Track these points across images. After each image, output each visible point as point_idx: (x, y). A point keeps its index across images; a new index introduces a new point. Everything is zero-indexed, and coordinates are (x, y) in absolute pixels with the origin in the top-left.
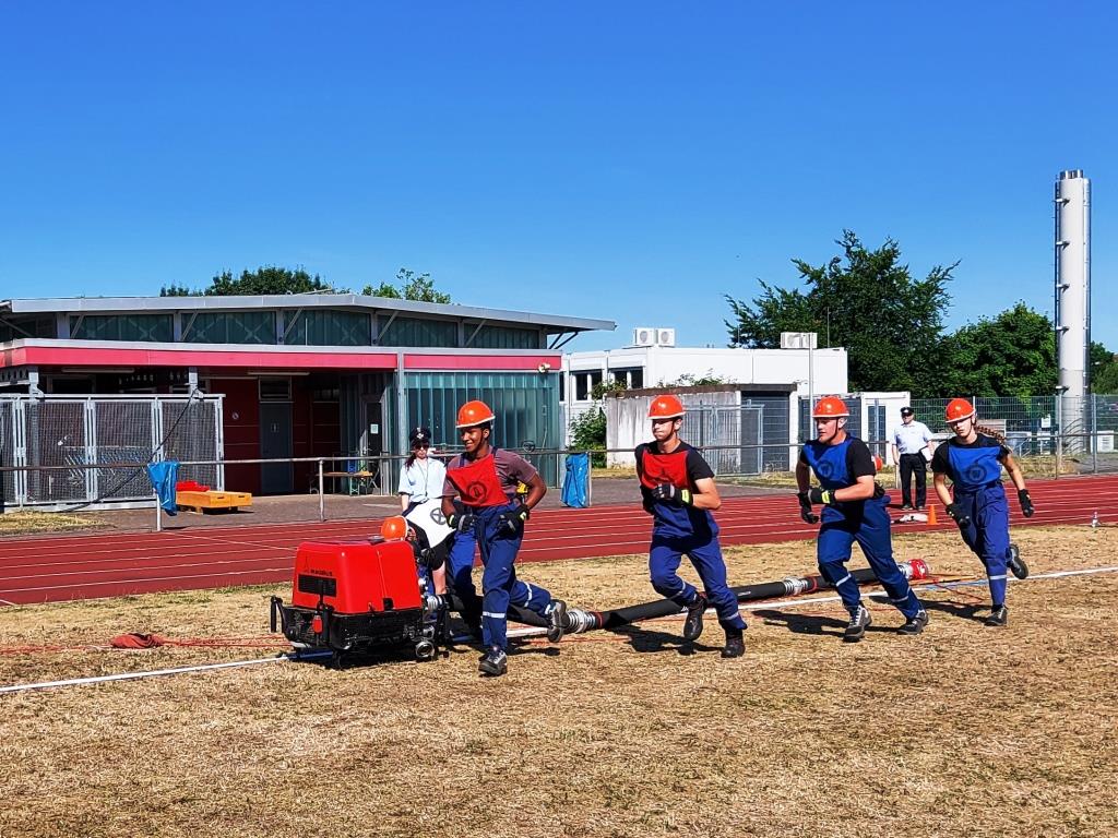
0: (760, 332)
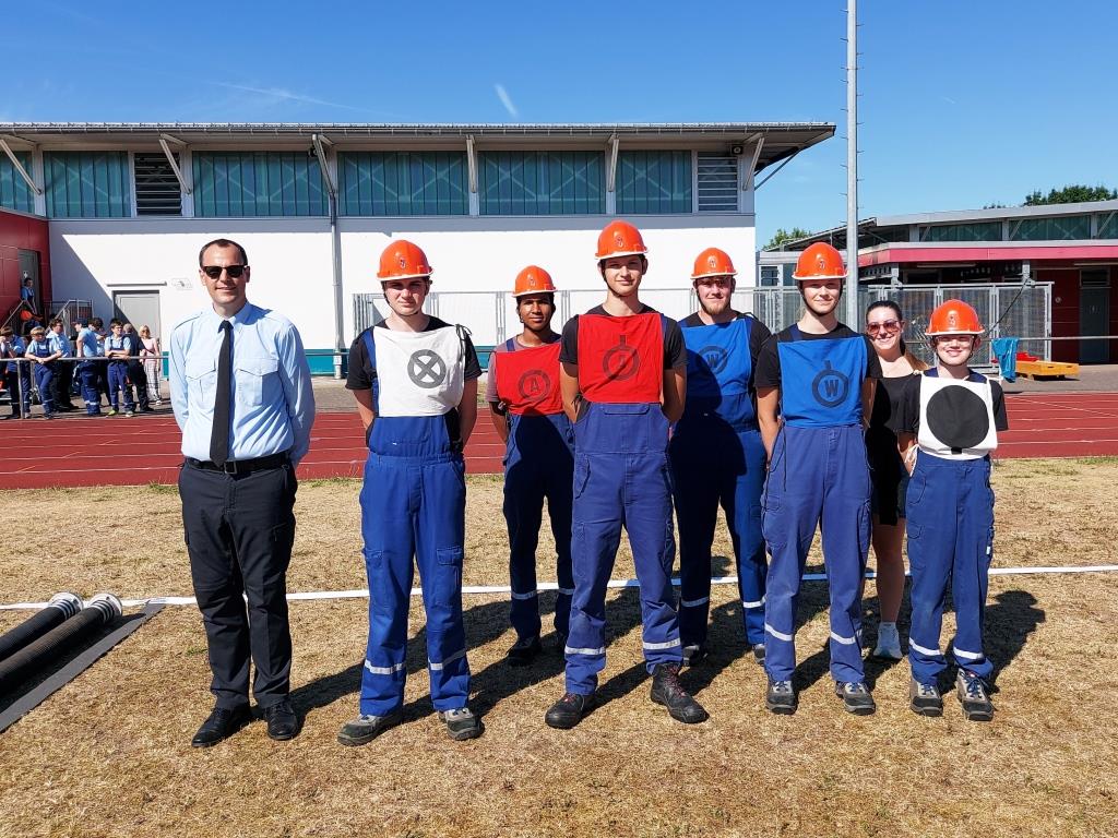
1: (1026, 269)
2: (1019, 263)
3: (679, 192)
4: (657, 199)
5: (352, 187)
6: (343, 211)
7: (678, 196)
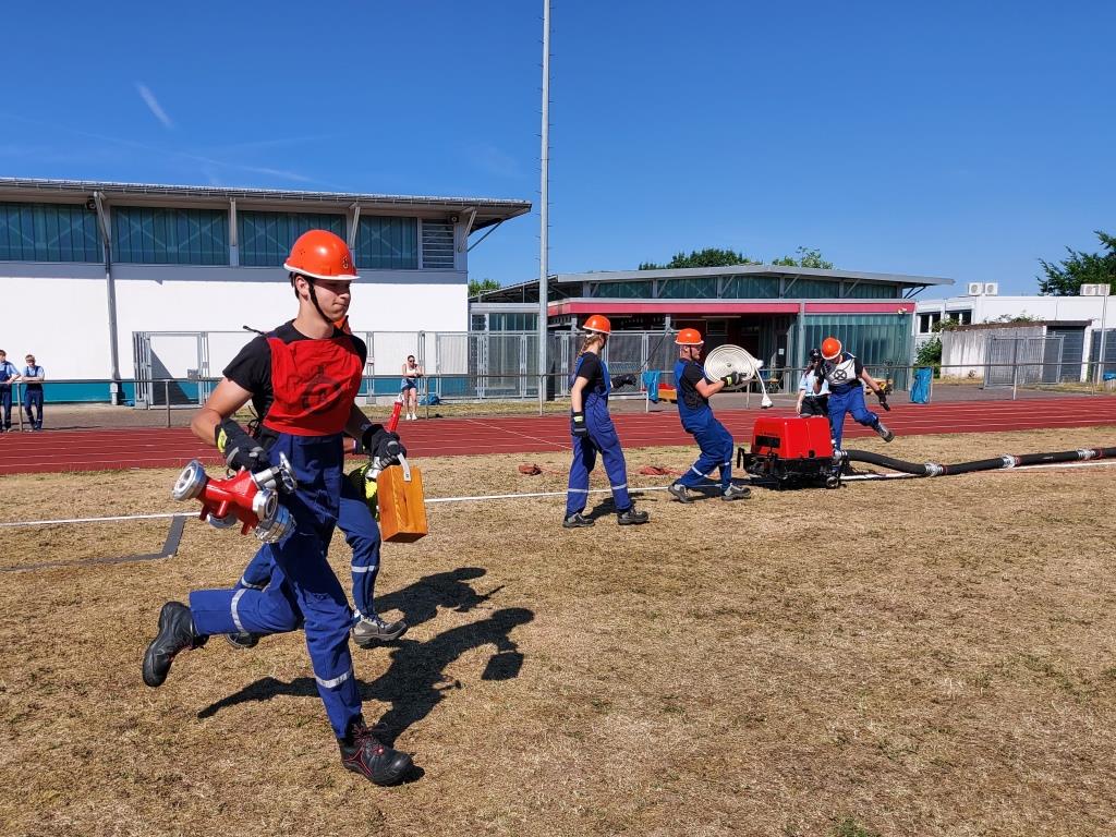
0: (1065, 284)
1: (668, 320)
2: (663, 315)
3: (407, 251)
4: (389, 256)
7: (406, 255)
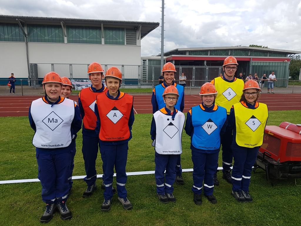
1: (205, 63)
2: (204, 61)
3: (121, 39)
4: (115, 41)
5: (32, 34)
6: (29, 40)
7: (121, 40)
